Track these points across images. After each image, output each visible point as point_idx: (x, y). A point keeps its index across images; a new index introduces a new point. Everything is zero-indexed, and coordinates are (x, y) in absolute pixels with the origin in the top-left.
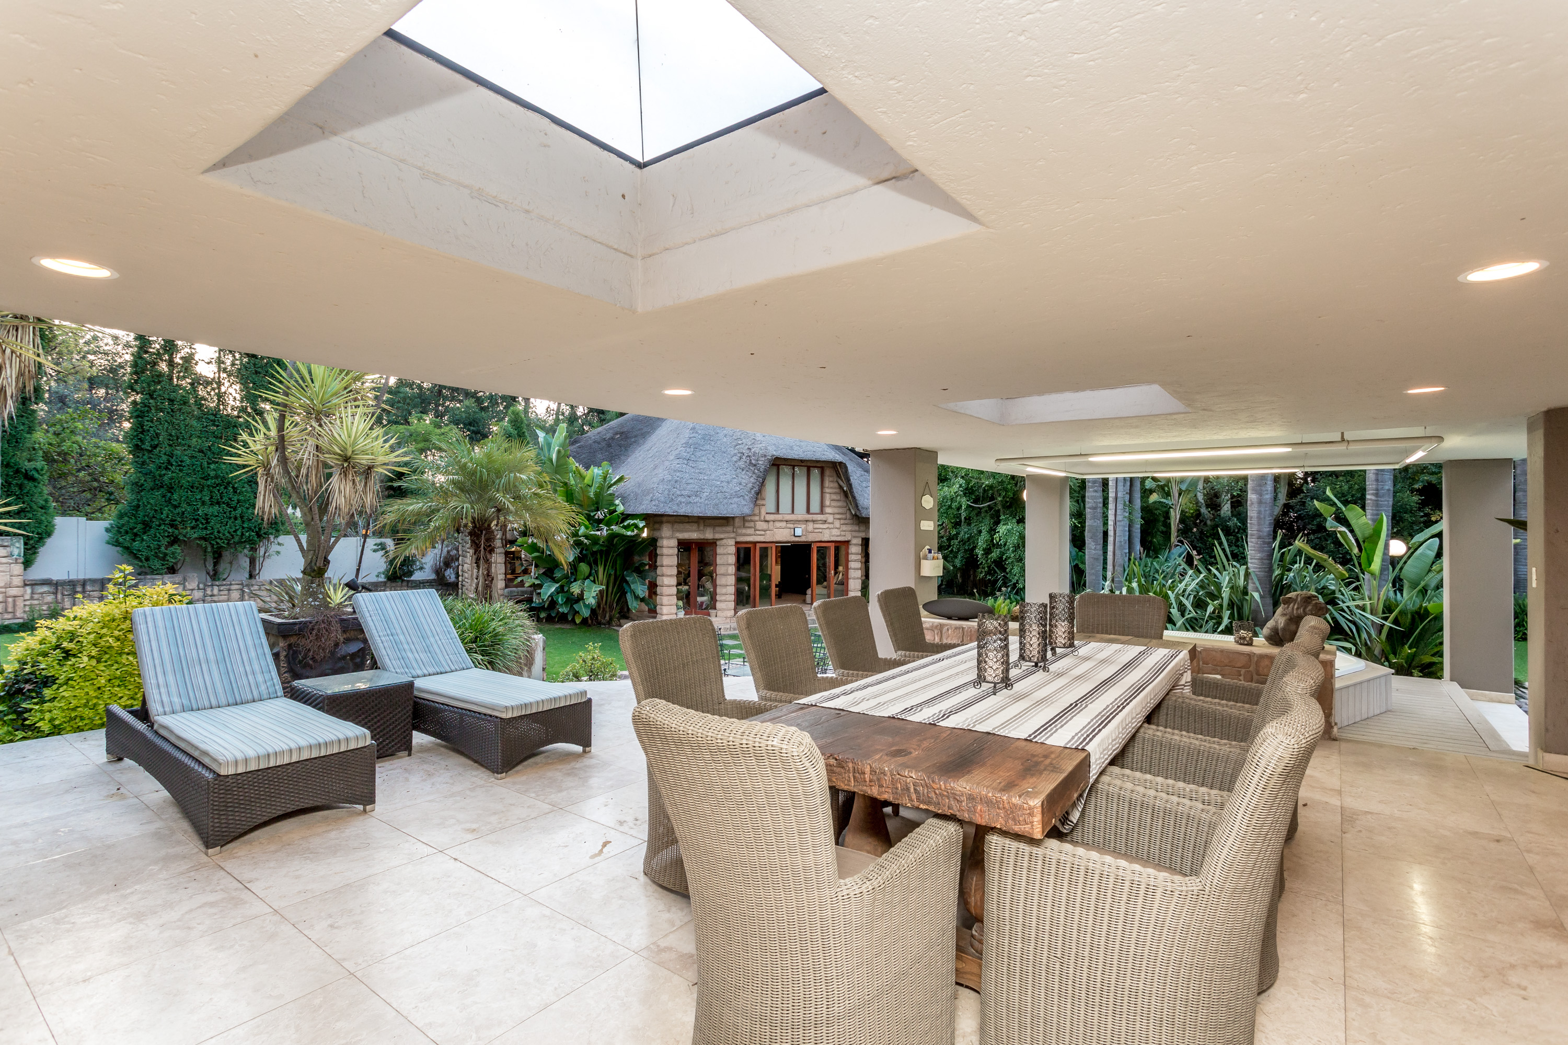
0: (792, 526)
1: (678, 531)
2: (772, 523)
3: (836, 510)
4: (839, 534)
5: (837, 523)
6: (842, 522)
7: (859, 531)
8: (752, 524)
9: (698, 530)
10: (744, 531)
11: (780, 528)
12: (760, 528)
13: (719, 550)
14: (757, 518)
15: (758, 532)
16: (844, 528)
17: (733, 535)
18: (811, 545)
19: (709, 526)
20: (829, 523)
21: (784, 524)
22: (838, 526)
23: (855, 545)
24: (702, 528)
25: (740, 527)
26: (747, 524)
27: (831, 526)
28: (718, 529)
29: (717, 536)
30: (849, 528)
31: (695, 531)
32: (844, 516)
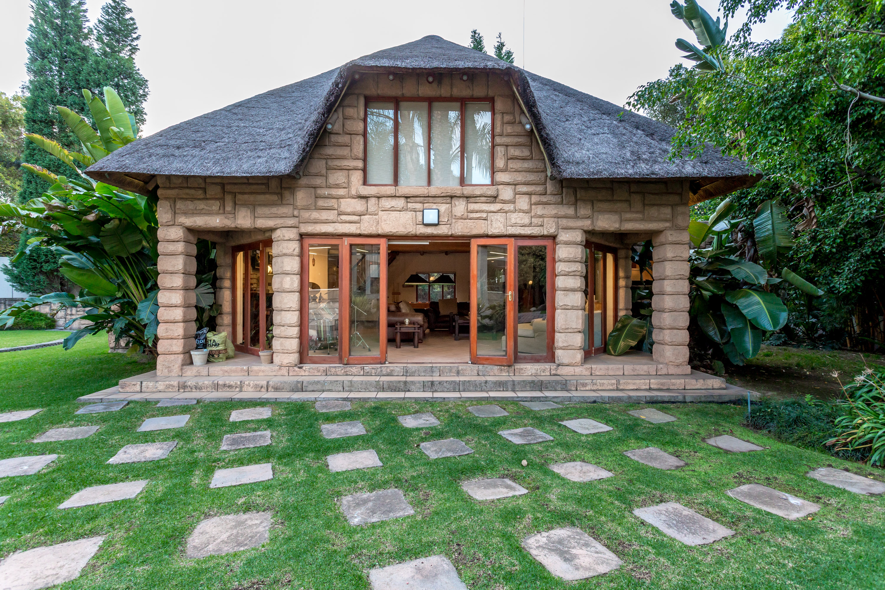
0: (419, 206)
1: (185, 213)
2: (373, 201)
3: (520, 177)
4: (526, 221)
5: (523, 203)
6: (534, 199)
7: (576, 217)
8: (332, 203)
9: (222, 211)
10: (315, 215)
11: (393, 209)
12: (349, 210)
13: (275, 250)
14: (341, 192)
15: (344, 217)
16: (539, 210)
17: (291, 222)
18: (468, 245)
19: (245, 205)
20: (504, 202)
21: (400, 203)
22: (525, 207)
23: (567, 243)
24: (229, 208)
25: (307, 208)
26: (321, 203)
27: (507, 207)
28: (260, 211)
29: (262, 223)
30: (552, 210)
31: (218, 214)
32: (539, 189)
